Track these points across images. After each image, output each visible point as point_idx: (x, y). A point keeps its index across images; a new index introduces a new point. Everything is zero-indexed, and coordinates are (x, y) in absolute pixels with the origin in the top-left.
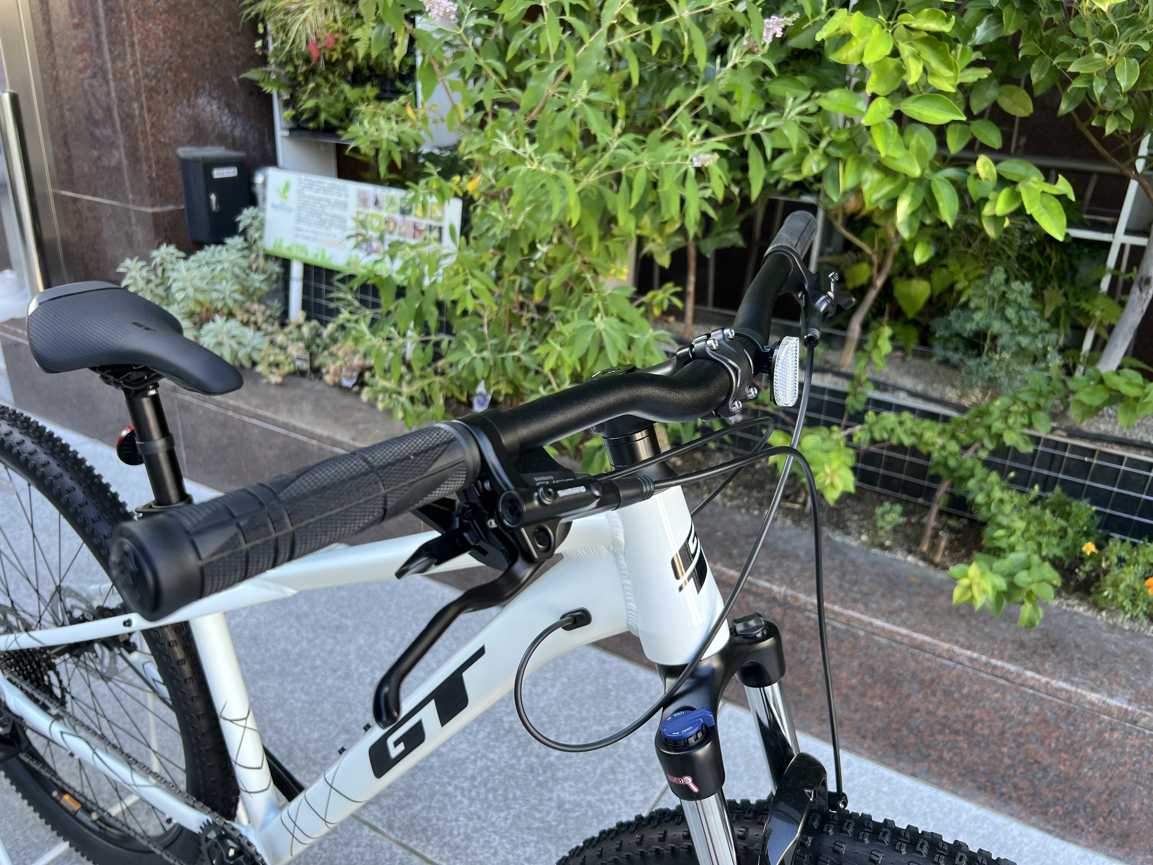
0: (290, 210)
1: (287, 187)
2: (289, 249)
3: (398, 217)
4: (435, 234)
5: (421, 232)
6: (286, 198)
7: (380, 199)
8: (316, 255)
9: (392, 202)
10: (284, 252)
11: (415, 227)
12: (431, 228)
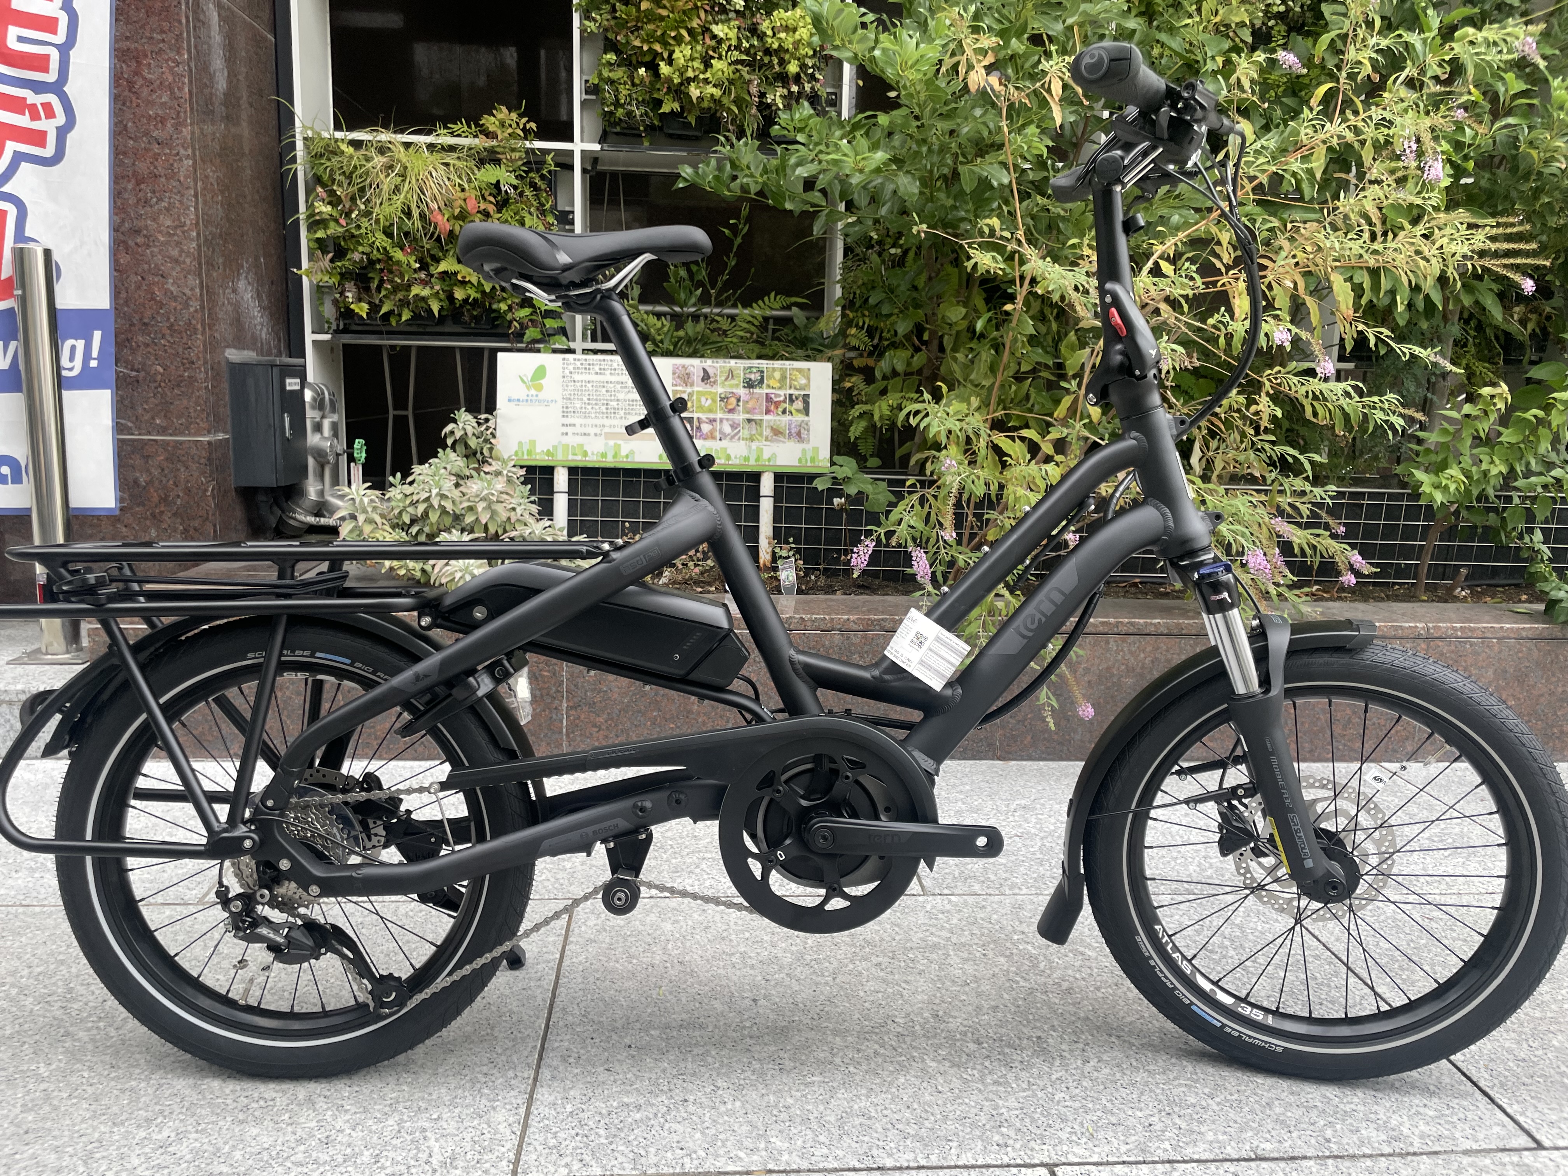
0: (547, 403)
1: (540, 372)
2: (548, 453)
3: (742, 392)
4: (799, 404)
5: (777, 404)
6: (540, 388)
7: (711, 372)
8: (604, 455)
9: (731, 374)
10: (540, 459)
11: (768, 398)
12: (791, 399)
